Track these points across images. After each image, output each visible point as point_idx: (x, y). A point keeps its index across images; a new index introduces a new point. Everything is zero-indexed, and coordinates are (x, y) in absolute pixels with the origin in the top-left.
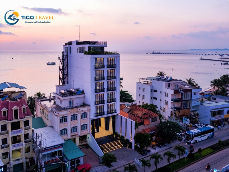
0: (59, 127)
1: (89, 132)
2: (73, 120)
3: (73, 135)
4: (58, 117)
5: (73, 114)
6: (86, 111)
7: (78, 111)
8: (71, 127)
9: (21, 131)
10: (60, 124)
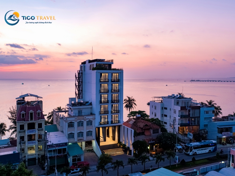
0: (67, 131)
1: (94, 138)
2: (80, 126)
3: (79, 139)
4: (66, 122)
5: (79, 121)
6: (91, 119)
7: (84, 118)
8: (78, 132)
9: (35, 131)
10: (68, 129)
